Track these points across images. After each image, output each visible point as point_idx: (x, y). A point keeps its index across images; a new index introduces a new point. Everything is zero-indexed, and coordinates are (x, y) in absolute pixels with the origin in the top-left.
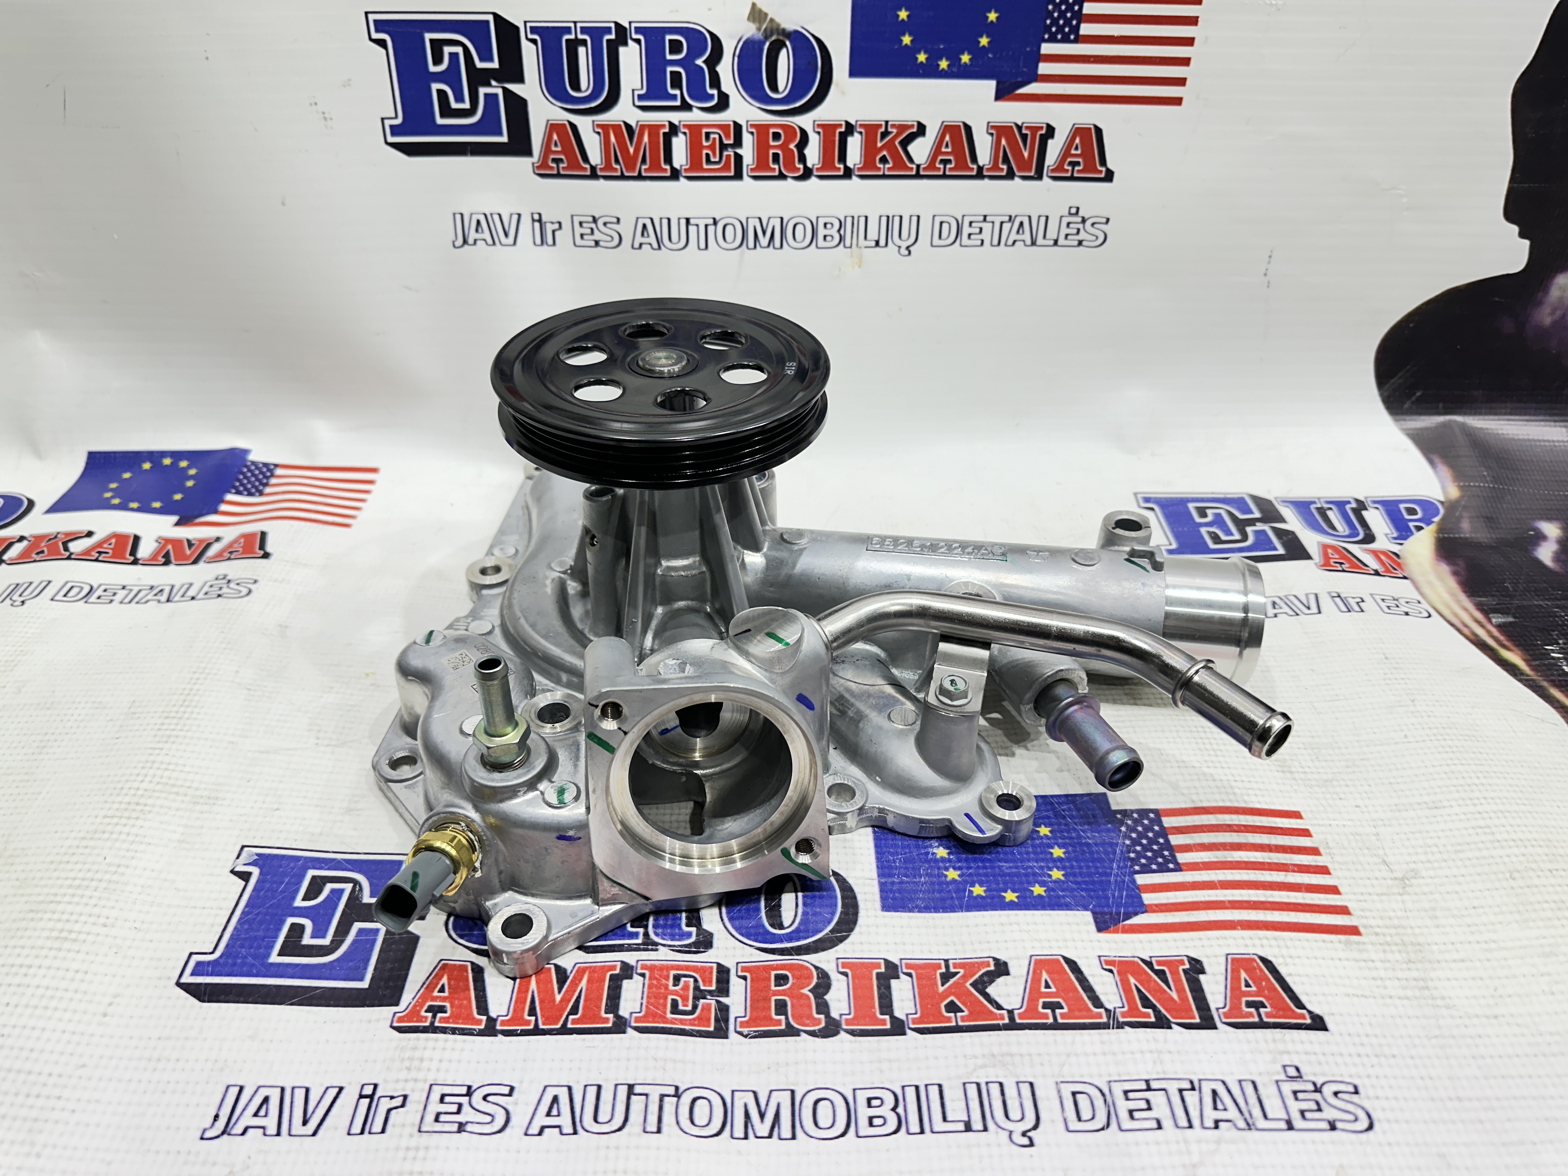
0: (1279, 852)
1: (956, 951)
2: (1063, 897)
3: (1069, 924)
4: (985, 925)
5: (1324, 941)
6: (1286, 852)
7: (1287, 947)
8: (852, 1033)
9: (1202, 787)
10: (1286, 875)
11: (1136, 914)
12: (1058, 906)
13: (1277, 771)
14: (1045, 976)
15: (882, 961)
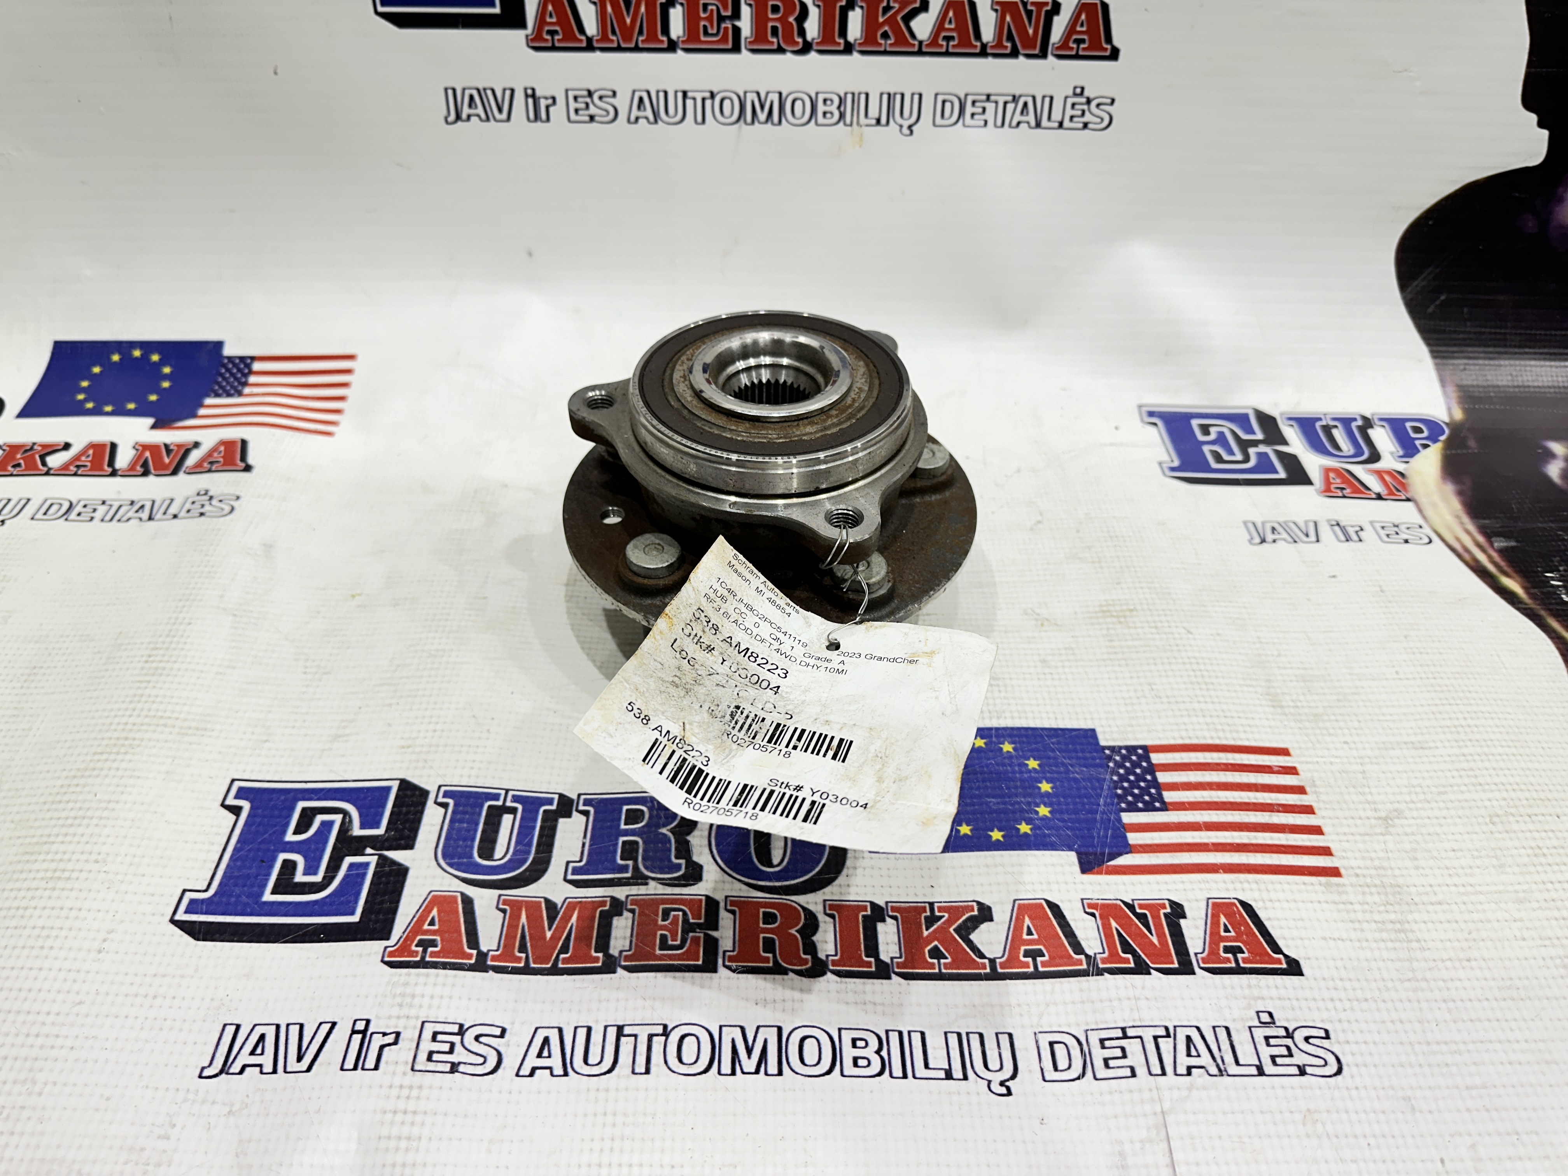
0: (1264, 791)
1: (941, 895)
2: (1049, 836)
3: (1053, 865)
4: (970, 866)
5: (1304, 884)
6: (1272, 792)
7: (1268, 891)
8: (838, 974)
9: (1192, 723)
10: (1270, 816)
11: (1120, 854)
12: (1043, 845)
13: (1268, 706)
14: (1027, 922)
15: (868, 904)
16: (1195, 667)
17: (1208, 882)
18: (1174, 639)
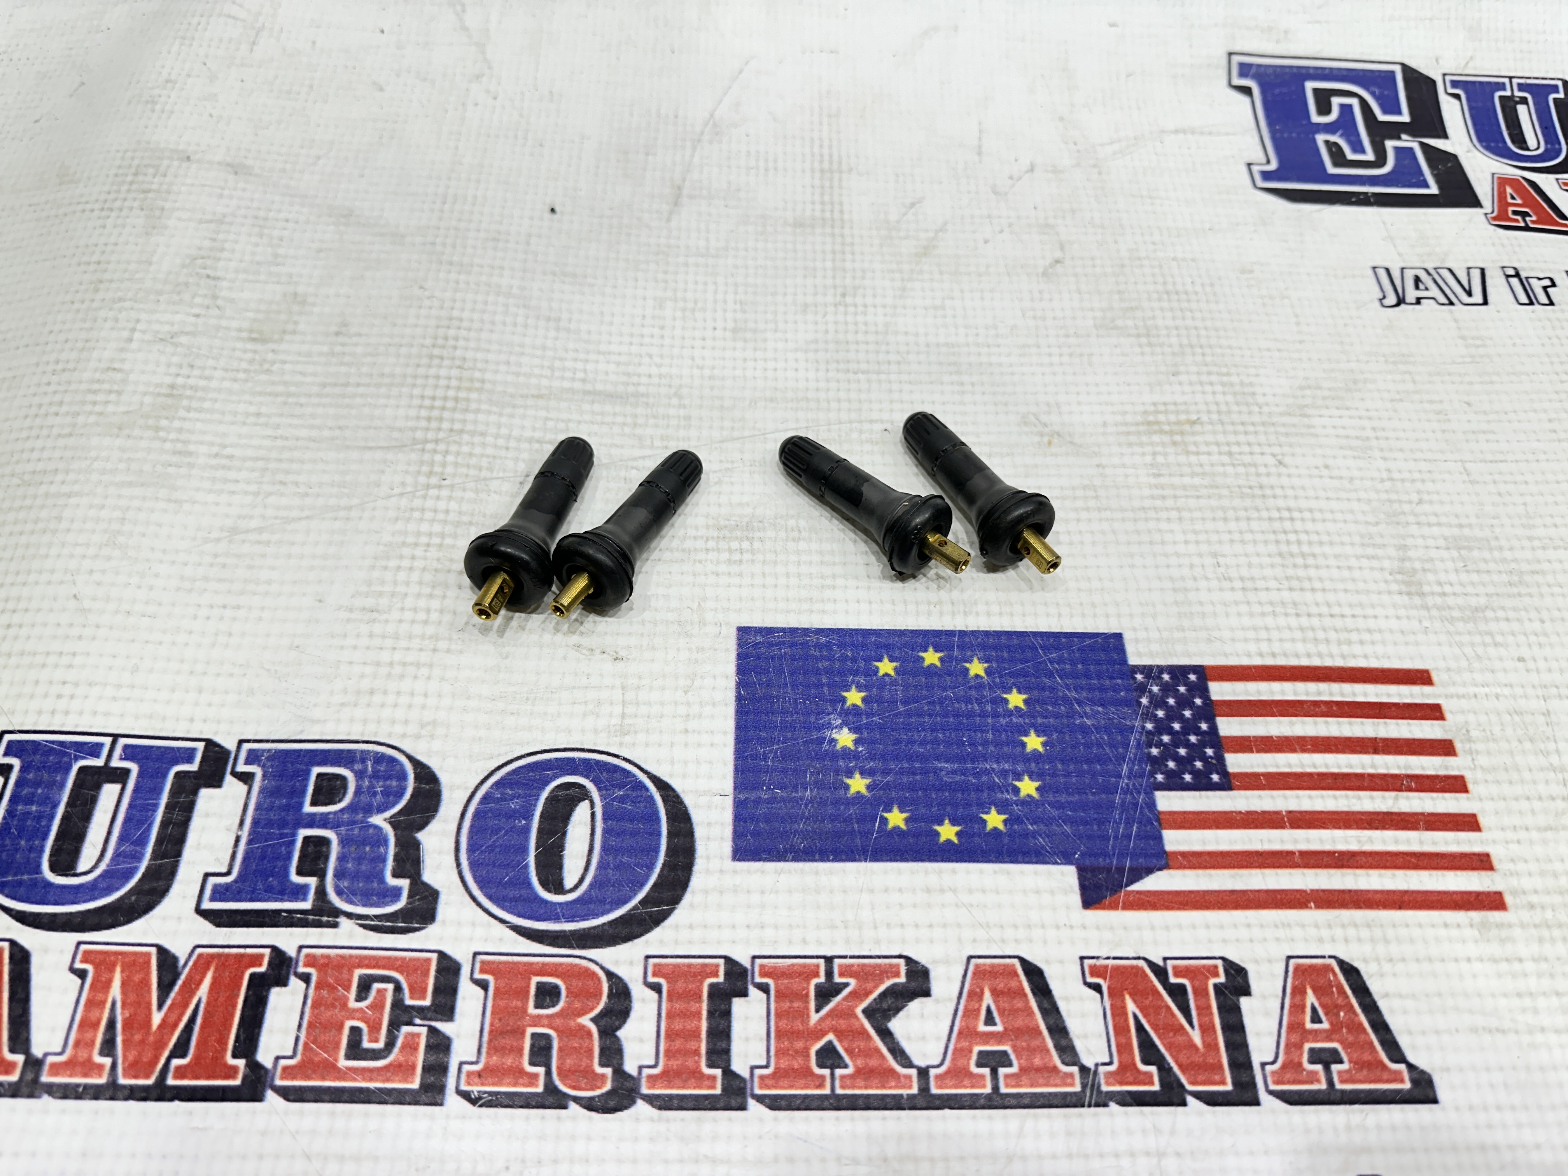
0: (1388, 753)
1: (847, 941)
2: (1034, 835)
3: (1038, 892)
4: (900, 890)
6: (1400, 754)
7: (1386, 940)
8: (656, 1103)
9: (1278, 628)
10: (1396, 799)
11: (1149, 871)
12: (1025, 854)
13: (1400, 593)
14: (988, 999)
15: (721, 961)
16: (1288, 525)
17: (1289, 925)
18: (1258, 475)
